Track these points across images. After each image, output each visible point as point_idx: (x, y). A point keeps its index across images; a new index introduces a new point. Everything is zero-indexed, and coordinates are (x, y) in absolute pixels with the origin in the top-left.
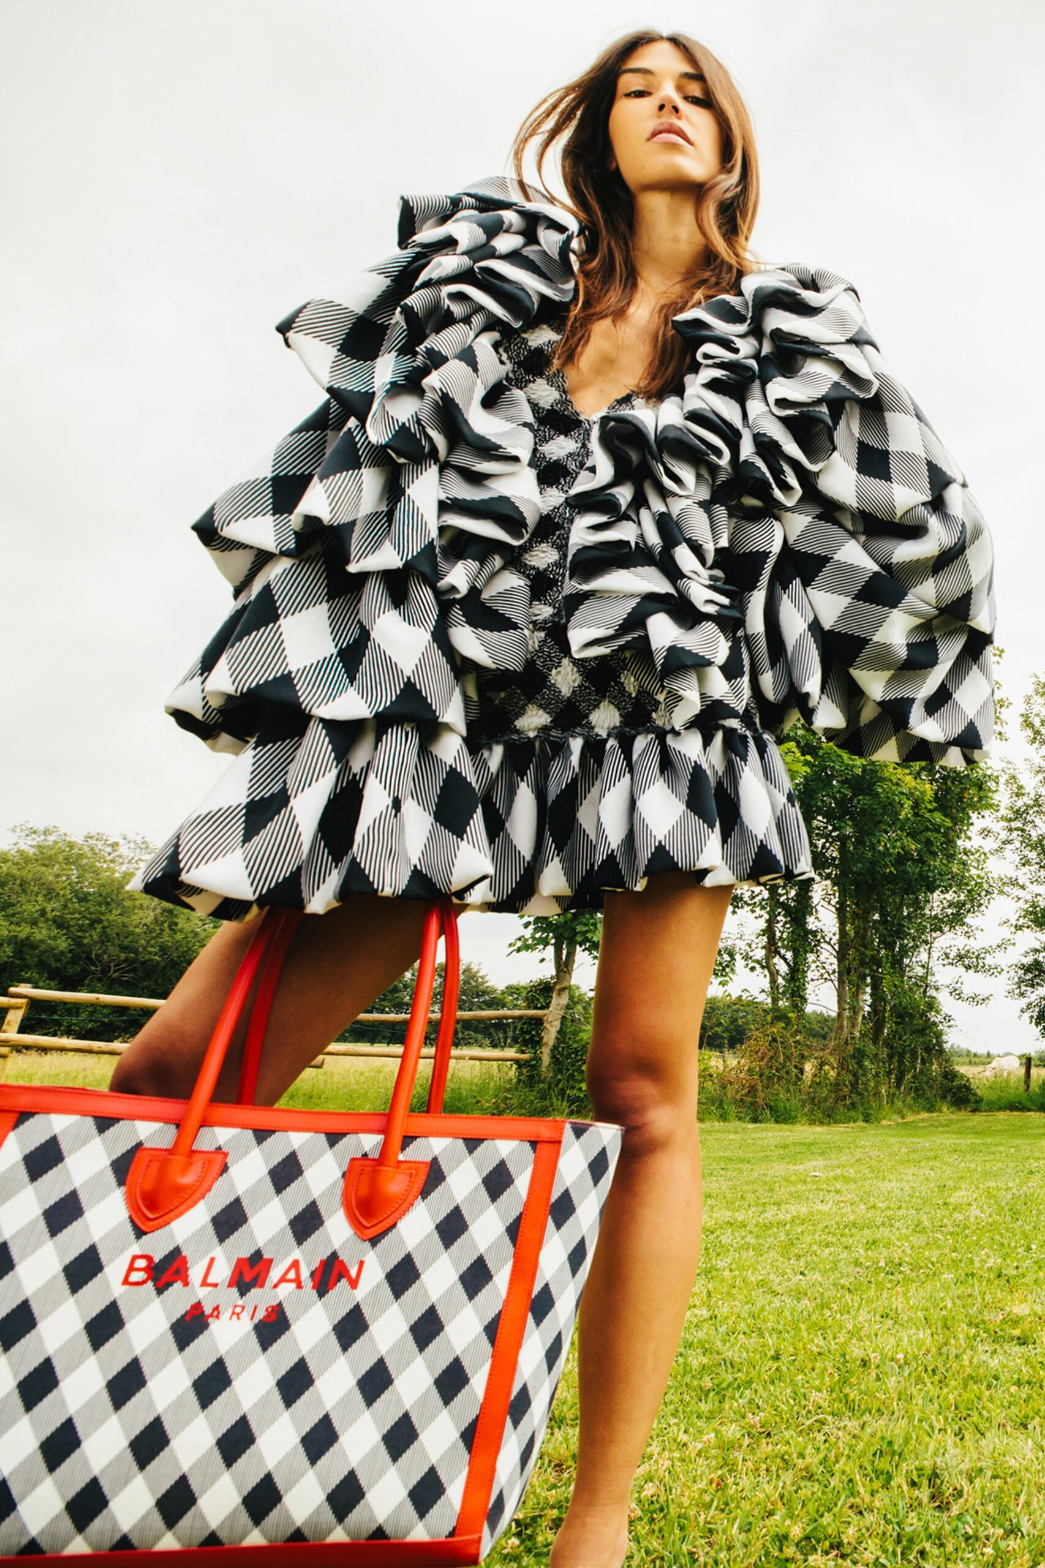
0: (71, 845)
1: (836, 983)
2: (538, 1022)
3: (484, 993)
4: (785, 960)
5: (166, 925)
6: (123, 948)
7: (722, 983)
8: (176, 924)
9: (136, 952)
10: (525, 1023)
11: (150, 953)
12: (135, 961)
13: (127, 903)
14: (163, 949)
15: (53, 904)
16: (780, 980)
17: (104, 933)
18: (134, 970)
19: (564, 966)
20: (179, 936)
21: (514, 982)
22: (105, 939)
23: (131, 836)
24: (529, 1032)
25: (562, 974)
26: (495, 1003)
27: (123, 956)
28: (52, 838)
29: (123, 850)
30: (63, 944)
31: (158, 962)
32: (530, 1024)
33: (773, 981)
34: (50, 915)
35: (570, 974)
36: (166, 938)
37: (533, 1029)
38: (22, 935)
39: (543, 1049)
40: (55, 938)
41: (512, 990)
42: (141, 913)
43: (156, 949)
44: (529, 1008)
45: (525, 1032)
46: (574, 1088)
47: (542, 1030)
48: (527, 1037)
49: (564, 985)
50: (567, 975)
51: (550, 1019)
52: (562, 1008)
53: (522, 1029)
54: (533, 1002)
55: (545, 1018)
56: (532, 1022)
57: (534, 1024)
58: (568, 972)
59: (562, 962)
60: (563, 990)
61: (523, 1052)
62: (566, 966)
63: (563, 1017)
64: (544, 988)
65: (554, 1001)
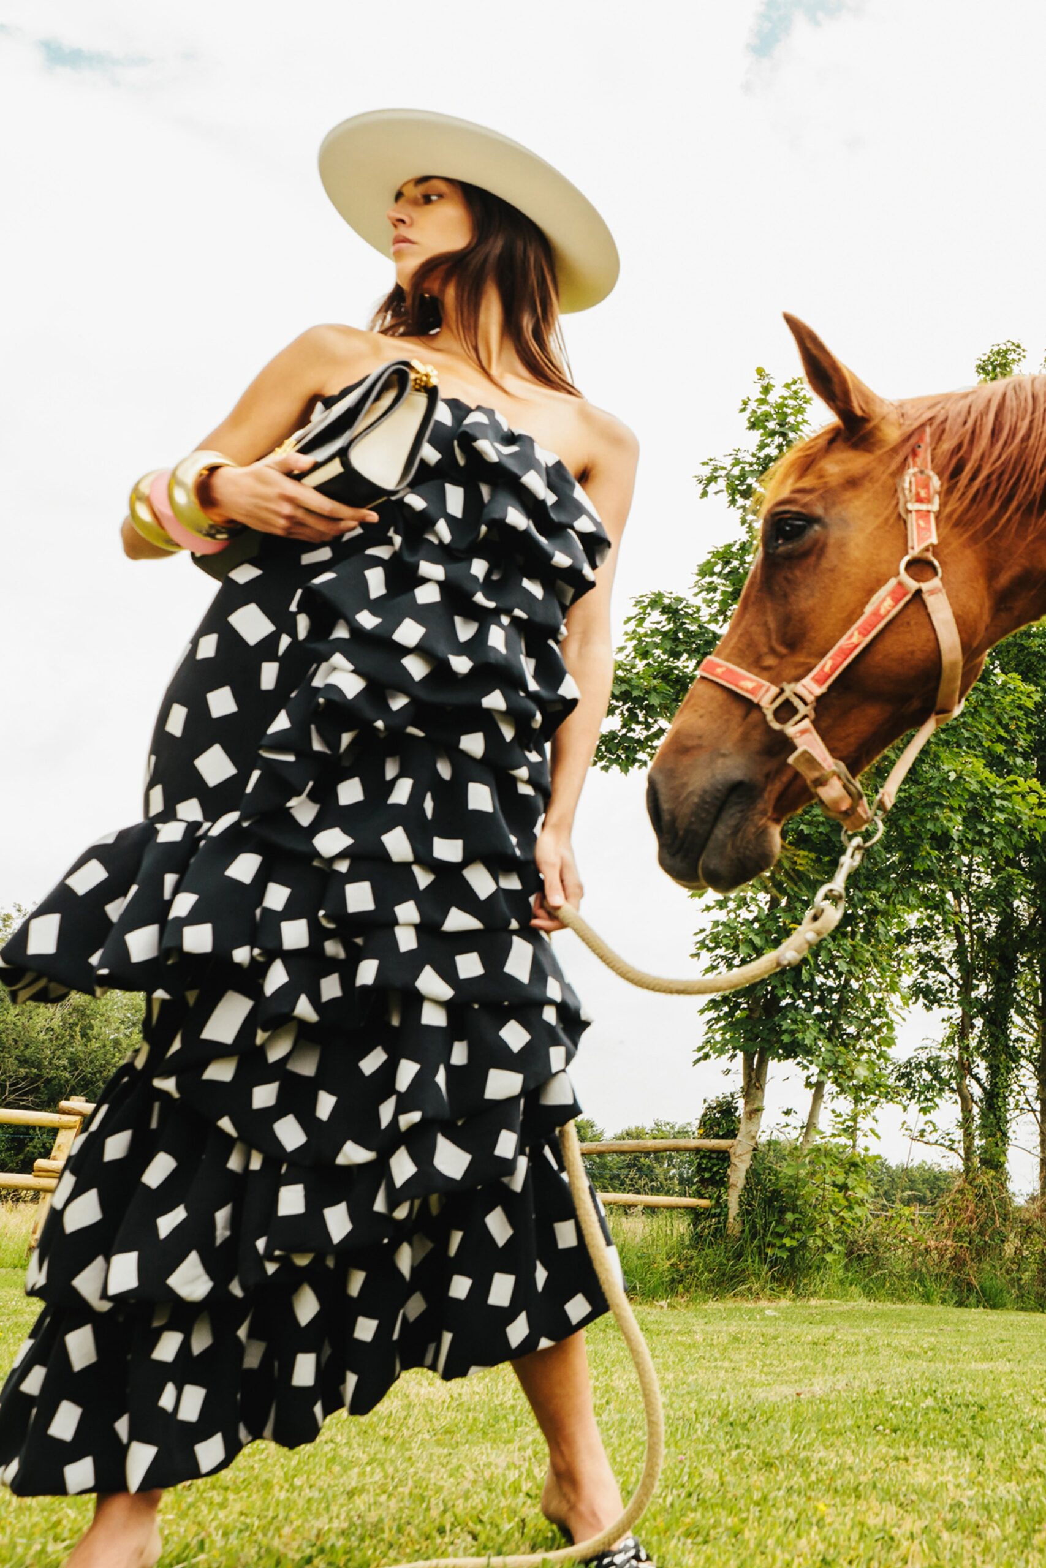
1: (1038, 1114)
2: (723, 1157)
4: (978, 1080)
5: (78, 1029)
6: (23, 1061)
7: (924, 1110)
8: (91, 1027)
9: (39, 1067)
10: (704, 1157)
11: (57, 1067)
12: (39, 1077)
14: (74, 1063)
16: (976, 1110)
19: (754, 1081)
20: (95, 1045)
24: (710, 1170)
25: (754, 1091)
27: (23, 1071)
31: (67, 1081)
32: (710, 1158)
33: (966, 1110)
35: (763, 1090)
36: (78, 1046)
37: (714, 1165)
39: (730, 1191)
43: (66, 1062)
44: (707, 1136)
45: (705, 1170)
46: (774, 1246)
47: (729, 1166)
48: (707, 1175)
49: (755, 1106)
50: (759, 1093)
51: (739, 1152)
52: (754, 1137)
53: (699, 1164)
54: (711, 1128)
55: (732, 1151)
56: (714, 1155)
57: (717, 1158)
58: (761, 1088)
59: (753, 1074)
60: (755, 1112)
61: (702, 1197)
62: (758, 1080)
63: (755, 1150)
64: (726, 1109)
65: (743, 1127)
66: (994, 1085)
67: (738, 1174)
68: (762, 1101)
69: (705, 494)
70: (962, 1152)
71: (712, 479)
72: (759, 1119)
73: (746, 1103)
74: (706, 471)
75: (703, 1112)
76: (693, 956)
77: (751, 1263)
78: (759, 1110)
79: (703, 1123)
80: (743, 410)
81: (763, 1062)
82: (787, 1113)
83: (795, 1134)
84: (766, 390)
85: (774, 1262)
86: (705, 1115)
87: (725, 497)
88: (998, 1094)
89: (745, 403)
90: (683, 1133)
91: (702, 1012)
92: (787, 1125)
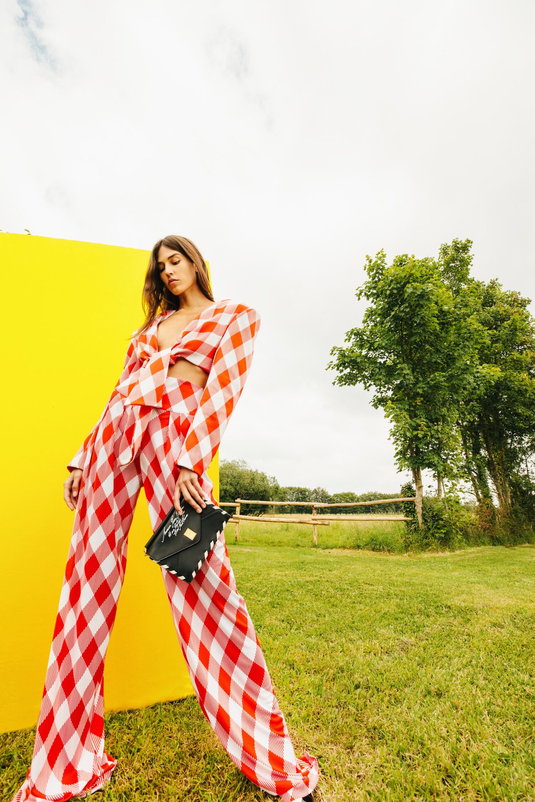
0: (229, 464)
2: (412, 503)
3: (328, 497)
6: (245, 490)
9: (248, 491)
10: (405, 504)
12: (248, 493)
13: (244, 478)
15: (229, 479)
16: (476, 481)
17: (240, 486)
18: (248, 496)
19: (417, 477)
20: (256, 486)
21: (336, 493)
22: (241, 488)
23: (241, 460)
24: (409, 508)
25: (418, 481)
26: (331, 501)
28: (225, 462)
29: (240, 463)
30: (233, 490)
33: (474, 482)
34: (229, 482)
37: (410, 506)
38: (225, 488)
39: (418, 515)
40: (231, 489)
41: (336, 496)
42: (247, 480)
44: (405, 497)
45: (407, 508)
46: (438, 532)
47: (415, 506)
48: (408, 510)
49: (420, 486)
50: (420, 481)
51: (418, 501)
52: (422, 496)
53: (404, 506)
54: (406, 494)
55: (415, 501)
56: (409, 503)
57: (410, 504)
58: (420, 479)
59: (417, 475)
60: (420, 488)
61: (408, 517)
62: (419, 477)
63: (423, 500)
64: (409, 488)
65: (417, 493)
66: (480, 472)
67: (419, 509)
68: (421, 484)
69: (359, 299)
70: (475, 494)
71: (360, 294)
72: (422, 490)
73: (416, 485)
74: (358, 292)
75: (401, 489)
76: (388, 439)
77: (432, 540)
78: (421, 487)
79: (402, 493)
80: (365, 269)
81: (418, 470)
82: (429, 487)
83: (433, 494)
84: (370, 262)
85: (440, 538)
86: (402, 490)
87: (365, 298)
88: (482, 475)
89: (365, 267)
90: (396, 496)
91: (395, 457)
92: (431, 491)
